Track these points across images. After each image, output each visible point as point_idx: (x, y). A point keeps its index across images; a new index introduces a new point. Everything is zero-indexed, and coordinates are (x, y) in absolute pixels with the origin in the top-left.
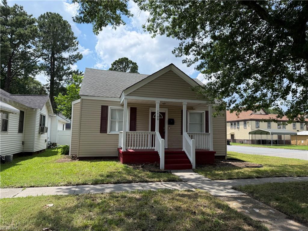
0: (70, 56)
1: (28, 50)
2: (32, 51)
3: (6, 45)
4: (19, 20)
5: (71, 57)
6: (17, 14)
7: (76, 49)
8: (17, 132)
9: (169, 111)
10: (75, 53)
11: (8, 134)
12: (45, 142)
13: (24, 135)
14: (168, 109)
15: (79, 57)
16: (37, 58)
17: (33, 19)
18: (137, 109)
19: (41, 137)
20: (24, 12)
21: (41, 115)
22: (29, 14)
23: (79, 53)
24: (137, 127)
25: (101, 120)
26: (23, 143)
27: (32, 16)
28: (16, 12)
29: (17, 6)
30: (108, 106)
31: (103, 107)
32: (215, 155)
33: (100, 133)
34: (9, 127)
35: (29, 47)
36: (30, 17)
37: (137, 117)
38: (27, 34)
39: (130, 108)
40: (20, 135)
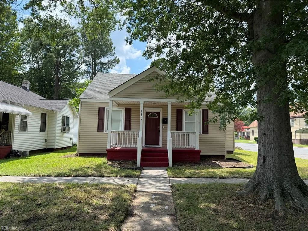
0: (108, 61)
1: (73, 58)
2: (76, 59)
3: (51, 56)
4: (62, 32)
5: (110, 62)
6: (62, 27)
7: (114, 54)
8: (39, 131)
9: (163, 111)
10: (113, 58)
11: (28, 133)
12: (70, 140)
13: (47, 134)
14: (163, 109)
15: (117, 61)
16: (80, 65)
17: (75, 30)
18: (132, 109)
19: (64, 136)
20: (68, 24)
21: (64, 117)
22: (72, 26)
23: (116, 57)
24: (131, 126)
25: (99, 120)
26: (46, 141)
27: (74, 27)
28: (61, 25)
29: (62, 20)
30: (104, 107)
31: (100, 108)
32: (200, 154)
33: (98, 131)
34: (28, 127)
35: (73, 56)
36: (73, 29)
37: (132, 117)
38: (68, 44)
39: (125, 109)
40: (43, 133)
